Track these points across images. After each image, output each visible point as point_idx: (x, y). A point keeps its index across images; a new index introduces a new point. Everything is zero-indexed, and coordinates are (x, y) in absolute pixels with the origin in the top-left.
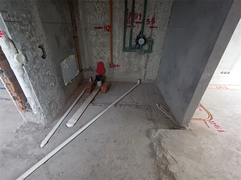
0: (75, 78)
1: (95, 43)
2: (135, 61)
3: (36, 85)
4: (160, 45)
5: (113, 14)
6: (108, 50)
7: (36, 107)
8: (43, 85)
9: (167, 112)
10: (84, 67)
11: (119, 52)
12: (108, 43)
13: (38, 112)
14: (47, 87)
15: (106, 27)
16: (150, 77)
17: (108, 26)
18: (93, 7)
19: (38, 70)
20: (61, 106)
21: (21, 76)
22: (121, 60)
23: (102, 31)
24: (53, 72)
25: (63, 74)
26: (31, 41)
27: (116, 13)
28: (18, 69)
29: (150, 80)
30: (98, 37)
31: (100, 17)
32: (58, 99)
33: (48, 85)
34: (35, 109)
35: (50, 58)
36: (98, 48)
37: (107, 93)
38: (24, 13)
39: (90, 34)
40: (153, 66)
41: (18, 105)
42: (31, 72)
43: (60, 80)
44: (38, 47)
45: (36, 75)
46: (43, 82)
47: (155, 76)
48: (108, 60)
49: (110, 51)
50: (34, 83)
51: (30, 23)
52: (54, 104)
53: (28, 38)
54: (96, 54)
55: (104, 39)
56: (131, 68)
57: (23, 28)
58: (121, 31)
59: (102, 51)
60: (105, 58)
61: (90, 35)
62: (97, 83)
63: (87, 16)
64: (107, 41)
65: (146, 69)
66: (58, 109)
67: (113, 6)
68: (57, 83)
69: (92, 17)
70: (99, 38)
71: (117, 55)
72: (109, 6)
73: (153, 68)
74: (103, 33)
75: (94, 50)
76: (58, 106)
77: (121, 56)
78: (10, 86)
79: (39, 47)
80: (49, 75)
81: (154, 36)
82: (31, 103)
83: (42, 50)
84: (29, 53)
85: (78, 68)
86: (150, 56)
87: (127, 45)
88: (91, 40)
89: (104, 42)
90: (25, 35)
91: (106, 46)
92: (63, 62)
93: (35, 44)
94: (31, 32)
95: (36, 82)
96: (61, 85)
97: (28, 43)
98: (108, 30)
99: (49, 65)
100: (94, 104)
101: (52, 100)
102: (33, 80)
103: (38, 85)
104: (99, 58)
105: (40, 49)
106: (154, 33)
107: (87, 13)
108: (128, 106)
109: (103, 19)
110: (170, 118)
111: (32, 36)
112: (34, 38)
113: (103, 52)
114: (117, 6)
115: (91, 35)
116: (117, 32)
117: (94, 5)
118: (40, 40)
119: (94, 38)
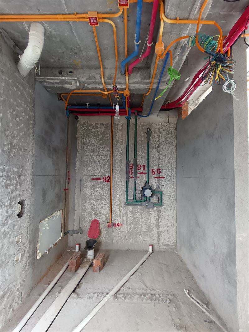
0: (55, 245)
1: (90, 195)
2: (142, 218)
4: (171, 196)
5: (113, 166)
6: (106, 204)
8: (4, 260)
9: (205, 307)
10: (70, 228)
11: (120, 206)
12: (107, 196)
14: (8, 264)
15: (105, 178)
16: (166, 240)
17: (108, 177)
18: (92, 160)
19: (6, 234)
20: (20, 302)
22: (124, 216)
23: (100, 182)
24: (25, 237)
25: (39, 240)
26: (12, 196)
27: (117, 165)
31: (99, 168)
32: (19, 286)
35: (28, 216)
36: (93, 202)
37: (102, 271)
38: (16, 168)
39: (85, 185)
40: (168, 224)
43: (31, 250)
44: (17, 202)
46: (5, 254)
47: (173, 238)
48: (106, 217)
49: (108, 206)
51: (19, 176)
52: (8, 298)
53: (9, 192)
54: (90, 209)
55: (102, 191)
56: (138, 228)
57: (9, 182)
58: (123, 182)
59: (98, 206)
60: (102, 214)
61: (85, 187)
62: (87, 252)
63: (84, 167)
64: (106, 193)
65: (158, 229)
66: (11, 309)
67: (114, 158)
68: (26, 256)
69: (89, 168)
70: (96, 189)
71: (118, 210)
72: (109, 158)
73: (168, 227)
74: (102, 184)
75: (88, 204)
76: (14, 303)
77: (123, 211)
79: (19, 203)
80: (17, 242)
81: (162, 186)
85: (63, 230)
86: (161, 210)
87: (131, 197)
88: (86, 193)
89: (102, 194)
90: (8, 189)
91: (104, 199)
92: (44, 221)
93: (15, 200)
94: (16, 187)
96: (31, 259)
97: (8, 198)
98: (108, 181)
99: (23, 226)
100: (78, 295)
101: (8, 288)
104: (94, 214)
105: (20, 206)
106: (162, 183)
107: (85, 165)
108: (138, 296)
109: (102, 170)
110: (214, 322)
111: (15, 190)
112: (17, 192)
113: (100, 207)
114: (118, 158)
115: (87, 187)
116: (118, 183)
117: (93, 158)
118: (23, 195)
119: (90, 190)
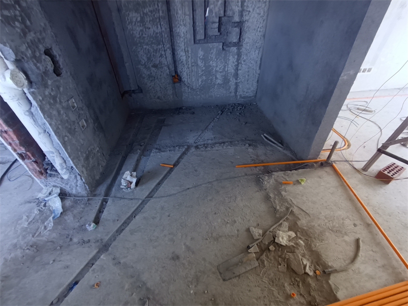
1: (140, 37)
2: (217, 67)
3: (58, 127)
4: (258, 30)
6: (166, 50)
7: (65, 167)
8: (69, 127)
9: (280, 145)
10: (126, 88)
11: (186, 52)
12: (166, 36)
13: (70, 174)
14: (76, 130)
16: (244, 92)
19: (54, 98)
20: (105, 161)
21: (27, 113)
22: (193, 66)
24: (79, 101)
26: (29, 41)
28: (18, 99)
29: (244, 98)
30: (145, 24)
32: (98, 149)
33: (76, 125)
34: (65, 170)
35: (69, 73)
36: (148, 47)
40: (249, 71)
41: (31, 167)
42: (44, 102)
44: (42, 52)
45: (53, 108)
46: (67, 121)
47: (252, 89)
48: (169, 69)
49: (170, 52)
50: (53, 123)
52: (93, 158)
53: (20, 34)
54: (146, 60)
55: (157, 27)
56: (212, 80)
57: (6, 13)
58: (187, 9)
59: (156, 53)
60: (163, 65)
61: (129, 23)
65: (236, 79)
66: (100, 166)
68: (91, 121)
70: (146, 26)
71: (184, 58)
73: (248, 75)
74: (154, 15)
75: (141, 53)
76: (100, 162)
77: (192, 58)
78: (9, 135)
79: (46, 53)
80: (73, 107)
81: (247, 13)
82: (54, 160)
83: (50, 59)
84: (30, 66)
85: (118, 90)
86: (242, 53)
87: (200, 36)
88: (133, 33)
89: (157, 33)
90: (14, 27)
91: (163, 42)
93: (37, 47)
94: (23, 22)
95: (56, 121)
96: (97, 124)
97: (24, 45)
99: (70, 88)
101: (88, 151)
102: (51, 119)
103: (60, 127)
104: (152, 66)
105: (48, 58)
106: (248, 6)
108: (218, 145)
111: (27, 30)
112: (32, 33)
113: (158, 55)
115: (131, 22)
116: (180, 12)
118: (43, 39)
119: (138, 28)
